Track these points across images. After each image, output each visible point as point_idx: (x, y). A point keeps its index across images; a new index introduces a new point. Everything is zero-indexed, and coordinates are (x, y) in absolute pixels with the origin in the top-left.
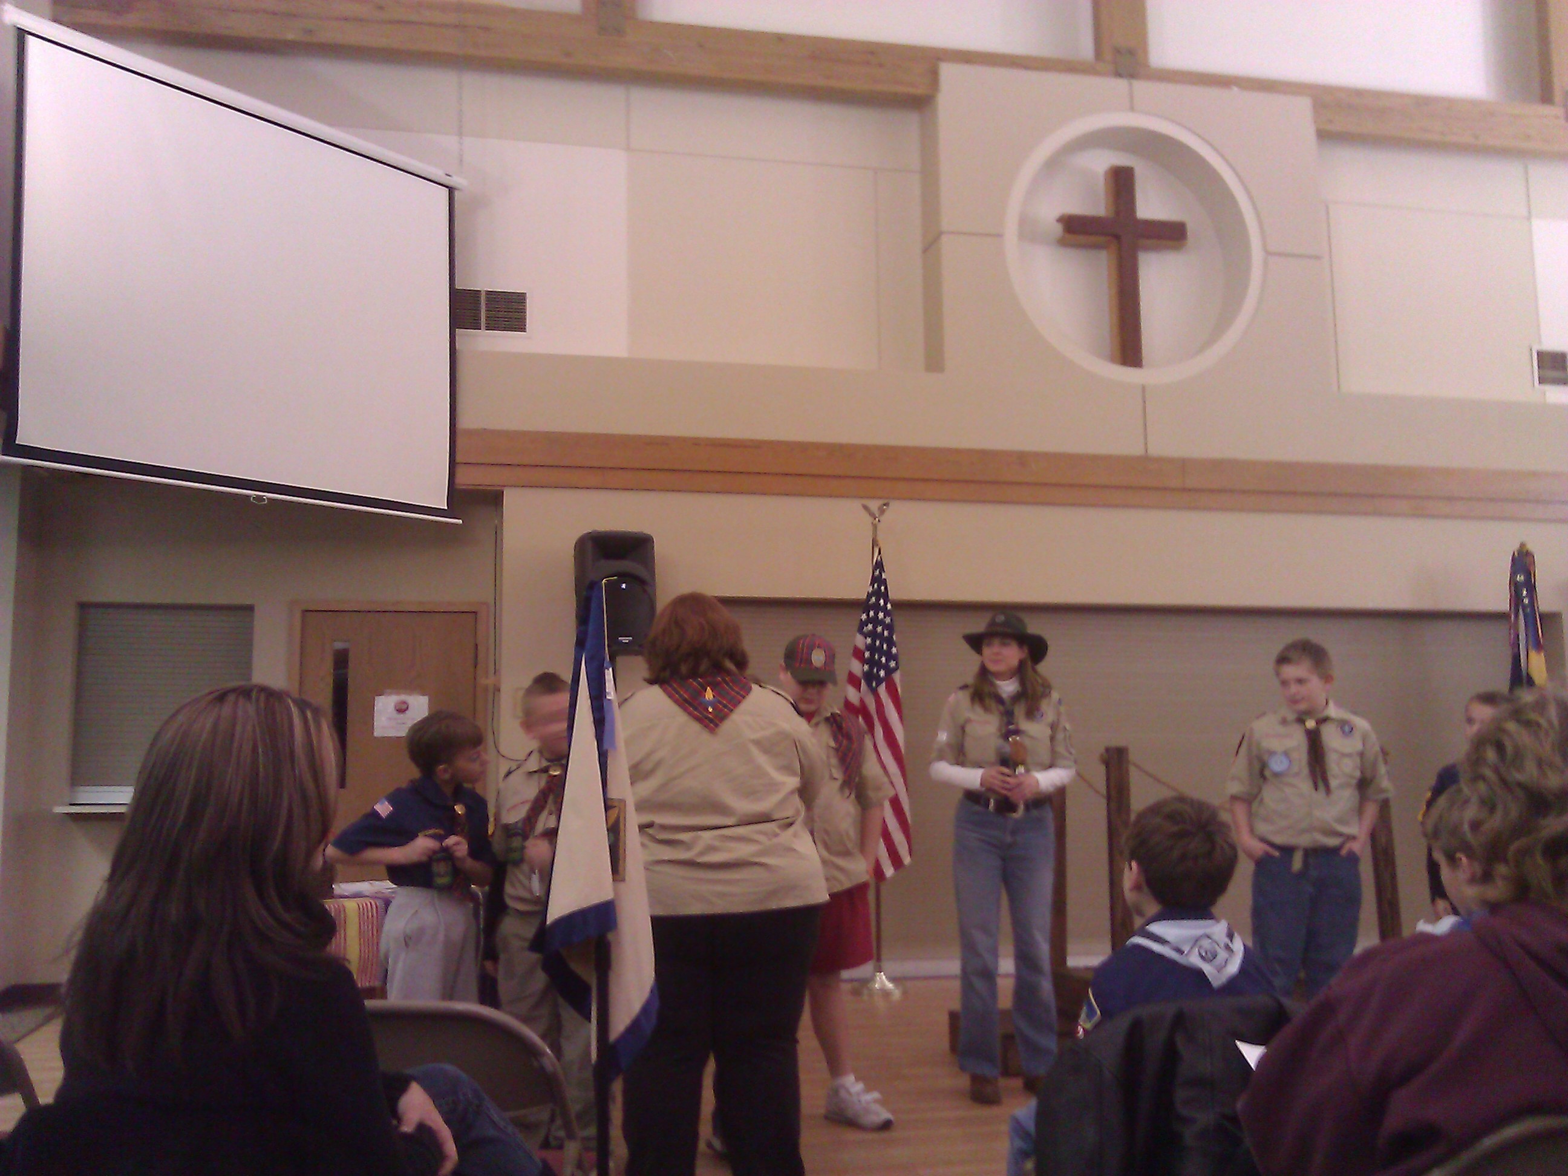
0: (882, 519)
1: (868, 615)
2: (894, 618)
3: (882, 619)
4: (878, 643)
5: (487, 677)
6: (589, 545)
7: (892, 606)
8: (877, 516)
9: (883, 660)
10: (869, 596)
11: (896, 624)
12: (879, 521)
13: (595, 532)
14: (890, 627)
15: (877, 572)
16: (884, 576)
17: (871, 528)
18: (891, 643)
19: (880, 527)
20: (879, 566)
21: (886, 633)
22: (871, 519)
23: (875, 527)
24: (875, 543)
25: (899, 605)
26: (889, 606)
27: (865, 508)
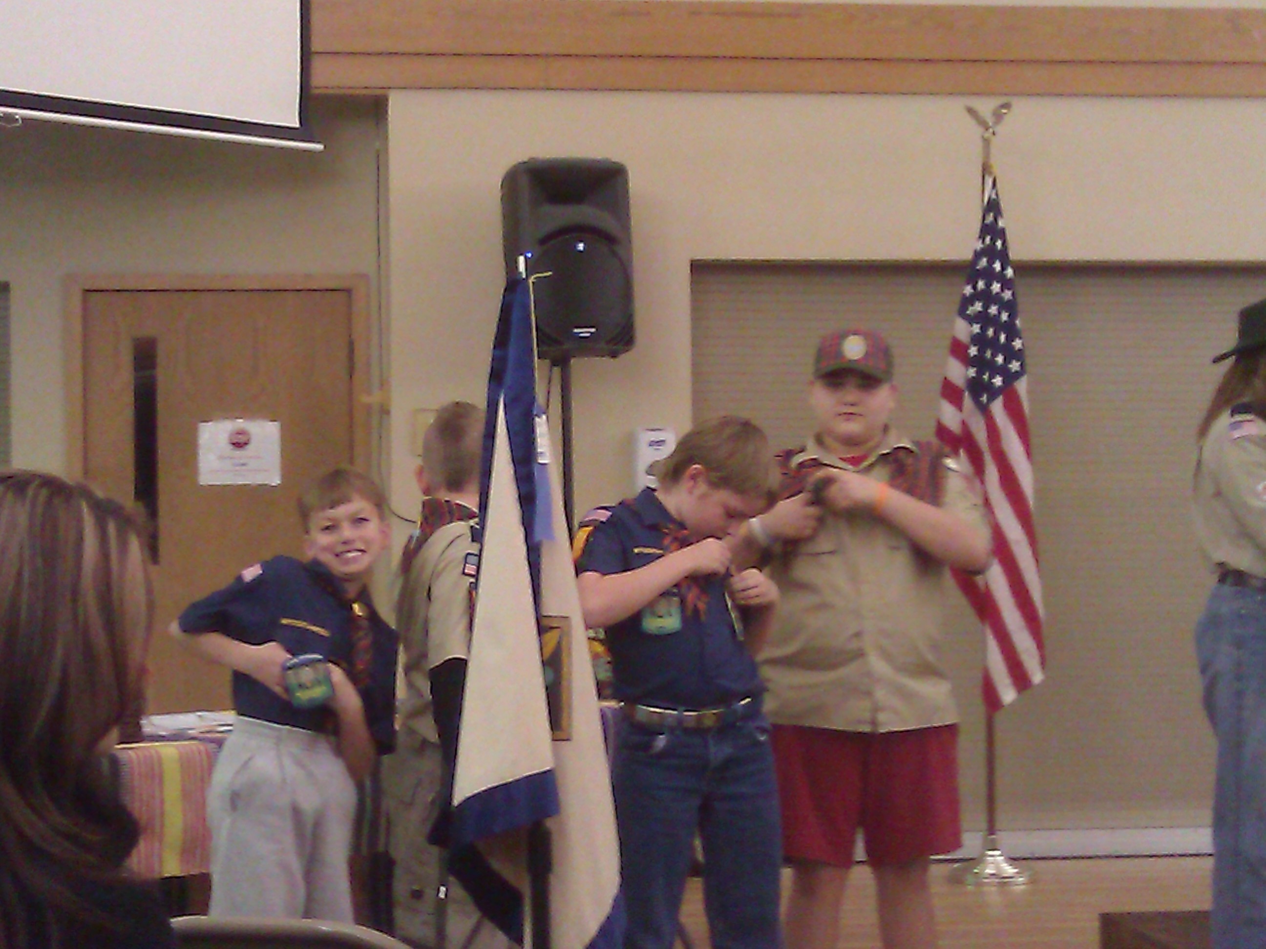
0: (999, 129)
1: (974, 288)
2: (1020, 292)
3: (997, 294)
4: (990, 332)
5: (369, 393)
6: (524, 182)
7: (1014, 272)
8: (991, 124)
9: (1000, 359)
10: (978, 255)
11: (1020, 299)
12: (994, 133)
13: (532, 160)
14: (1010, 307)
15: (990, 218)
16: (1001, 223)
17: (980, 144)
18: (1012, 332)
19: (994, 141)
20: (993, 207)
21: (1004, 317)
22: (980, 130)
23: (986, 142)
24: (986, 169)
25: (1026, 269)
26: (1009, 272)
27: (971, 111)
